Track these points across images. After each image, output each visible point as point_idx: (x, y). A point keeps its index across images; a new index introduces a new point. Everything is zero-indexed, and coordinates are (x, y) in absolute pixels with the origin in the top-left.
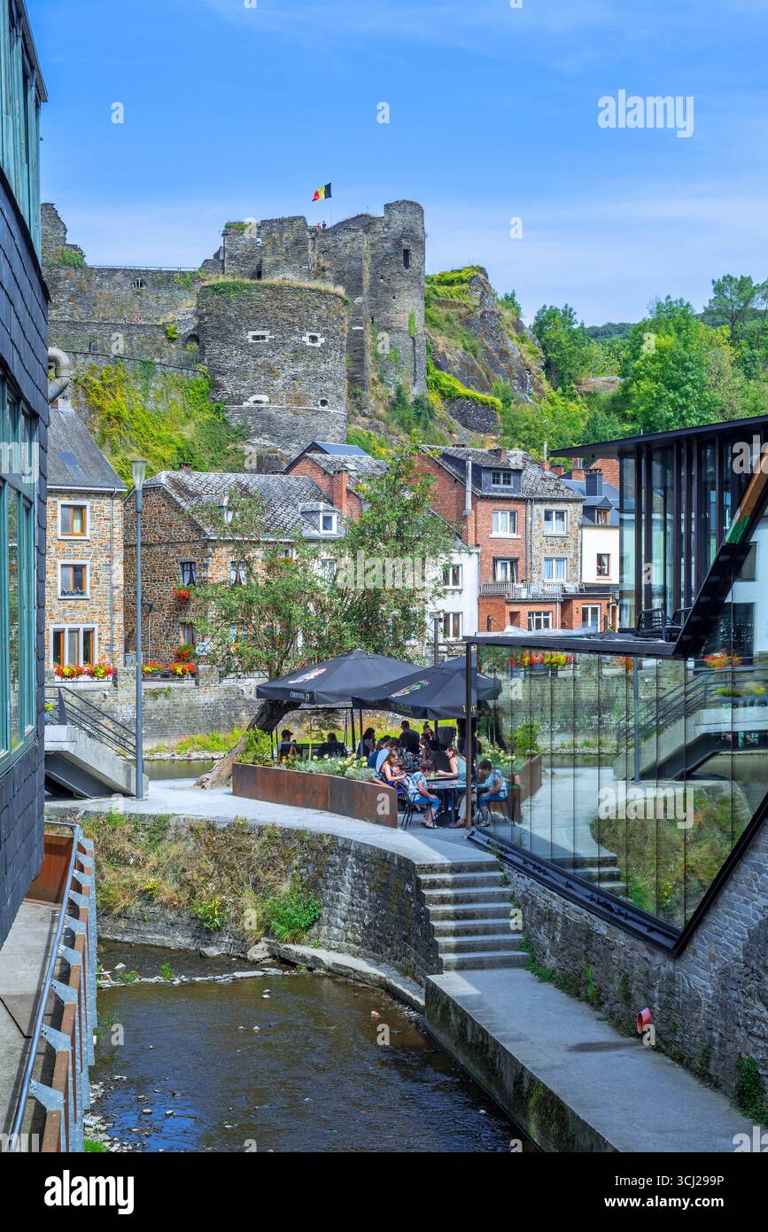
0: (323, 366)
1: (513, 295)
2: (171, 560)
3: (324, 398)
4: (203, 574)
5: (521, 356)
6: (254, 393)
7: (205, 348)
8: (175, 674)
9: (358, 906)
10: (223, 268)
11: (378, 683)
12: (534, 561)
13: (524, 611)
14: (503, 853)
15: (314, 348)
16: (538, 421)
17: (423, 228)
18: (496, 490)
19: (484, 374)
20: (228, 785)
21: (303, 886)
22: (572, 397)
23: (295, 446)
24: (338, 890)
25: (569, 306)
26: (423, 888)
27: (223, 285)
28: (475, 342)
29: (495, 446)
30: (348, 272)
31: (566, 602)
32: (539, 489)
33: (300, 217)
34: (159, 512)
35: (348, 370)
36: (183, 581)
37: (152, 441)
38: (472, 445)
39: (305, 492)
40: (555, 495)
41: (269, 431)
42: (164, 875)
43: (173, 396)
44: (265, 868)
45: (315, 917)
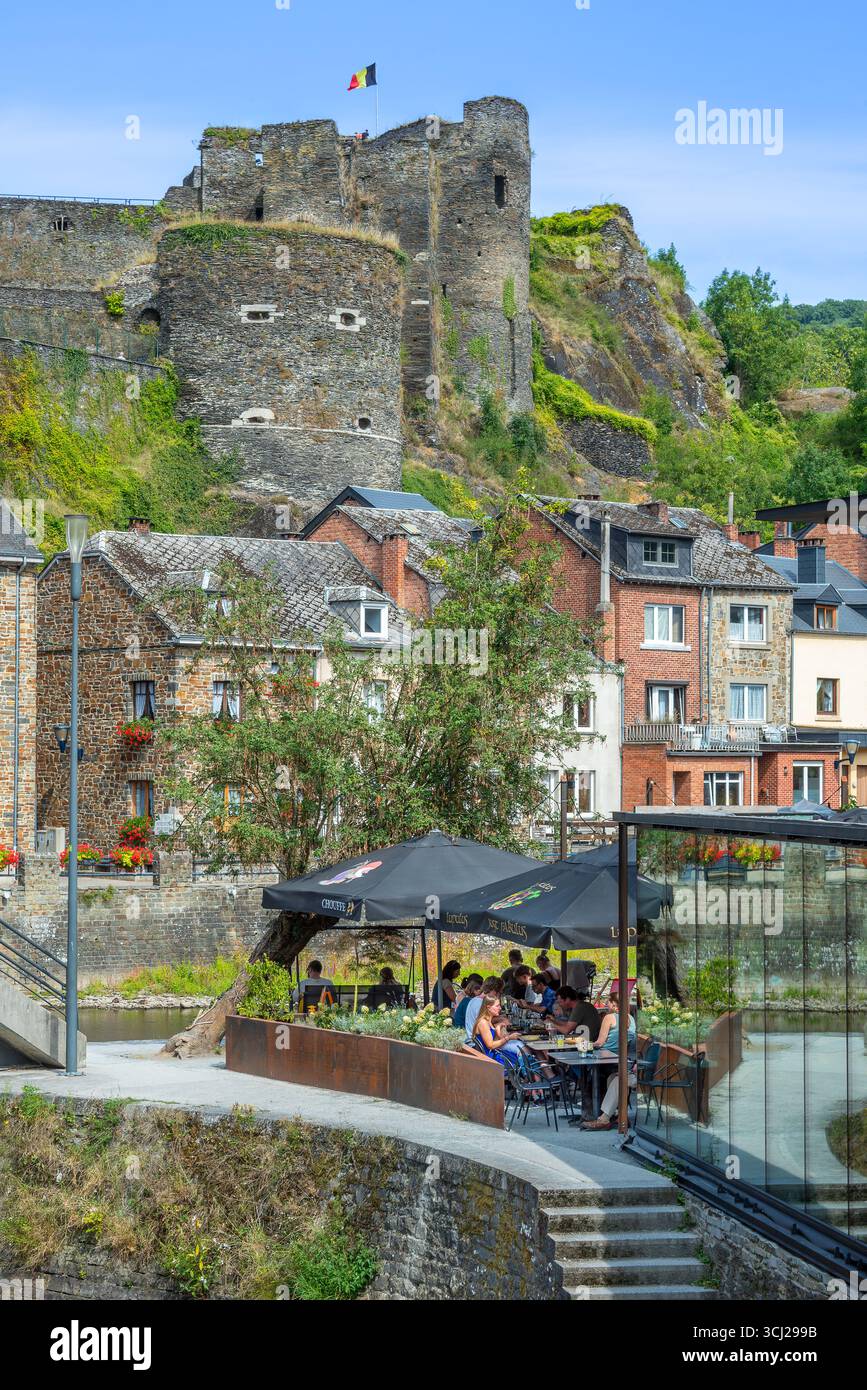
0: (363, 363)
1: (673, 251)
2: (115, 677)
3: (365, 416)
4: (168, 701)
5: (688, 352)
6: (249, 406)
7: (169, 331)
8: (120, 865)
9: (439, 1259)
10: (200, 202)
11: (468, 886)
12: (713, 688)
13: (697, 769)
14: (682, 1174)
15: (349, 333)
16: (716, 459)
17: (528, 142)
18: (649, 570)
19: (627, 380)
20: (218, 1053)
21: (347, 1223)
22: (771, 420)
23: (317, 492)
24: (405, 1231)
25: (764, 271)
26: (551, 1231)
27: (201, 230)
28: (612, 328)
29: (647, 499)
30: (405, 211)
31: (767, 757)
32: (722, 570)
33: (327, 122)
34: (96, 598)
35: (403, 371)
36: (133, 714)
37: (82, 482)
38: (608, 496)
39: (335, 570)
40: (747, 580)
41: (274, 468)
42: (113, 1203)
43: (117, 409)
44: (284, 1192)
45: (367, 1277)
